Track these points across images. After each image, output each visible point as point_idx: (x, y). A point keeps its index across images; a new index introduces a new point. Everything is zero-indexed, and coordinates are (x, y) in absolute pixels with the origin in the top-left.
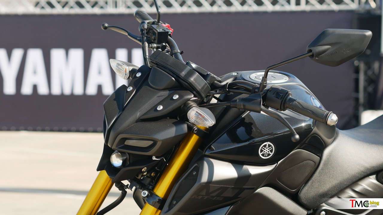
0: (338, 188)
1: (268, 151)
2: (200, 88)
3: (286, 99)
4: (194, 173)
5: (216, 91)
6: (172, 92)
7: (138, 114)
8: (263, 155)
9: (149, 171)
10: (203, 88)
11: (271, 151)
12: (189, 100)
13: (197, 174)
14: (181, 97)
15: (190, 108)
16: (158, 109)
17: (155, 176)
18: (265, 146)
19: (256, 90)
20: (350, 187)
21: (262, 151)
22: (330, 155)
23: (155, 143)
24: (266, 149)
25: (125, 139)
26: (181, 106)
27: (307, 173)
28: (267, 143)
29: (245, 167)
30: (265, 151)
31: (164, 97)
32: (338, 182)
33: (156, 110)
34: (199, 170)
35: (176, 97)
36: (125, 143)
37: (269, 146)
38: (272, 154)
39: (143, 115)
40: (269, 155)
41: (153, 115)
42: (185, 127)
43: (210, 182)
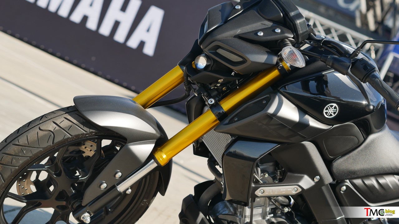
0: (366, 172)
1: (332, 111)
2: (301, 32)
3: (371, 73)
4: (264, 102)
5: (310, 42)
6: (275, 25)
7: (239, 31)
8: (326, 113)
9: (222, 84)
10: (303, 33)
11: (334, 113)
12: (287, 38)
13: (266, 104)
14: (282, 32)
15: (286, 45)
16: (259, 34)
17: (225, 91)
18: (332, 106)
19: (347, 56)
20: (375, 176)
21: (327, 109)
22: (373, 142)
23: (244, 61)
24: (331, 109)
25: (219, 47)
26: (278, 40)
27: (348, 148)
28: (335, 105)
29: (307, 117)
30: (330, 110)
31: (267, 27)
32: (369, 167)
33: (256, 34)
34: (269, 102)
35: (278, 31)
36: (217, 51)
37: (335, 108)
38: (334, 115)
39: (243, 34)
40: (331, 115)
41: (252, 37)
42: (275, 59)
43: (274, 115)
